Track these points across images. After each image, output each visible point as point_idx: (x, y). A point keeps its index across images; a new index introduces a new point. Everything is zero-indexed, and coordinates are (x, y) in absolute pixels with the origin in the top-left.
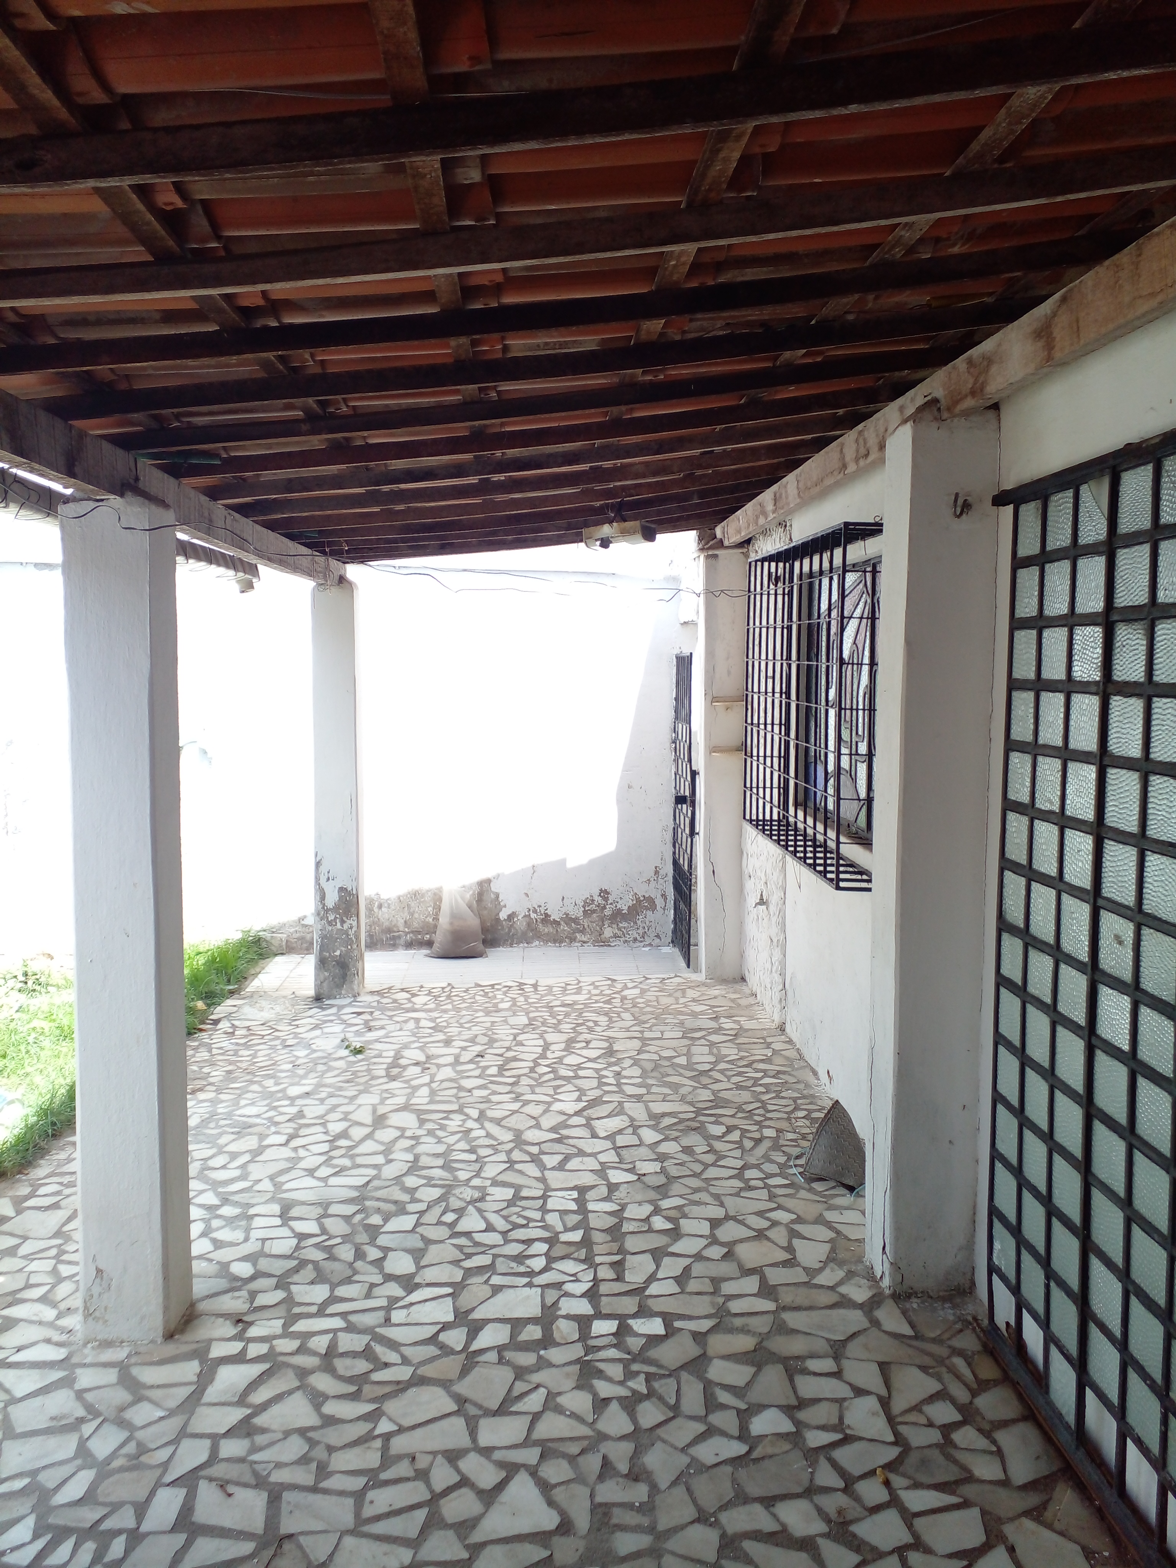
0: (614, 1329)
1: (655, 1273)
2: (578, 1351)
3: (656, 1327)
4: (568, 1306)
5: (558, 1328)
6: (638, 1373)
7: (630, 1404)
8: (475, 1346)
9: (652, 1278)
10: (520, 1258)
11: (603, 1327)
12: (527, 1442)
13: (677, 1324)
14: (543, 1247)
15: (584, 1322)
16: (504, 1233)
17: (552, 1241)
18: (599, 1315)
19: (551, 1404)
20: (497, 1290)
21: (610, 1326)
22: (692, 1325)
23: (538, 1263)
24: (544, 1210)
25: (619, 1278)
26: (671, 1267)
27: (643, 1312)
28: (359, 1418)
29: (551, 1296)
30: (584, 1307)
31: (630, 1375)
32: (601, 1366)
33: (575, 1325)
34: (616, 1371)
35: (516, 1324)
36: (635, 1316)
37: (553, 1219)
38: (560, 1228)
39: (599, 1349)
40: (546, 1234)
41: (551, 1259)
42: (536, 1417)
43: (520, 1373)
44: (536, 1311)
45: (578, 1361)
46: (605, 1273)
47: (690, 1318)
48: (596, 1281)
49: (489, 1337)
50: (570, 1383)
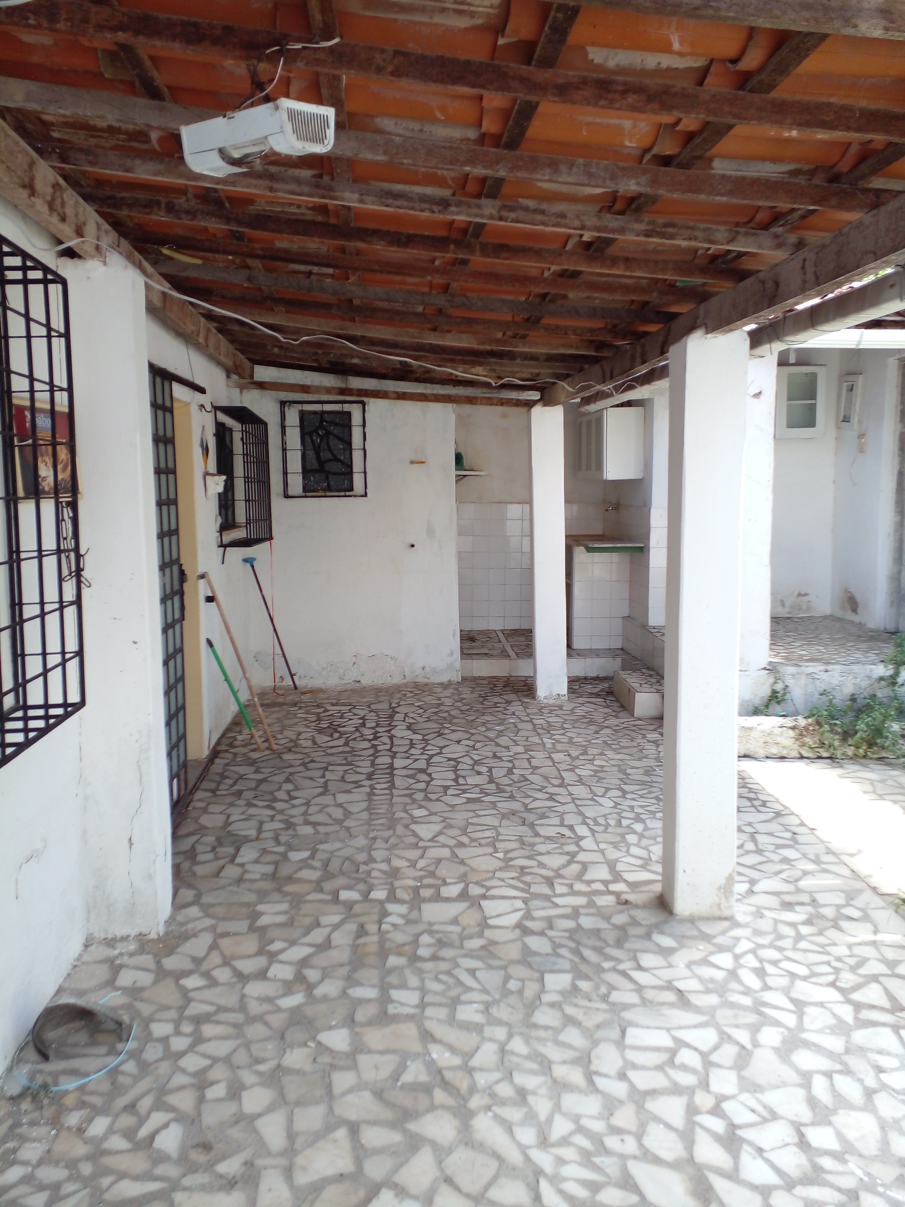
0: (372, 893)
1: (332, 931)
2: (397, 883)
3: (344, 895)
4: (403, 909)
5: (409, 895)
6: (363, 873)
7: (372, 860)
8: (462, 885)
9: (336, 927)
10: (441, 943)
11: (379, 894)
12: (425, 848)
13: (329, 897)
14: (423, 952)
15: (392, 897)
16: (457, 965)
17: (414, 958)
18: (381, 902)
19: (413, 864)
20: (455, 921)
21: (374, 895)
22: (320, 896)
23: (425, 939)
24: (424, 991)
25: (362, 926)
26: (317, 936)
27: (350, 905)
28: (515, 859)
29: (414, 915)
30: (391, 907)
31: (369, 873)
32: (383, 876)
33: (397, 896)
34: (374, 874)
35: (437, 898)
36: (357, 902)
37: (413, 981)
38: (408, 972)
39: (384, 884)
40: (419, 965)
41: (415, 942)
42: (422, 857)
43: (432, 874)
44: (425, 907)
45: (397, 879)
46: (372, 928)
47: (321, 901)
48: (380, 923)
49: (454, 890)
50: (403, 870)
